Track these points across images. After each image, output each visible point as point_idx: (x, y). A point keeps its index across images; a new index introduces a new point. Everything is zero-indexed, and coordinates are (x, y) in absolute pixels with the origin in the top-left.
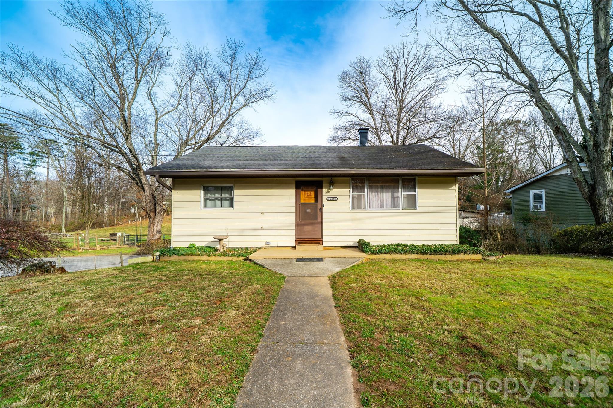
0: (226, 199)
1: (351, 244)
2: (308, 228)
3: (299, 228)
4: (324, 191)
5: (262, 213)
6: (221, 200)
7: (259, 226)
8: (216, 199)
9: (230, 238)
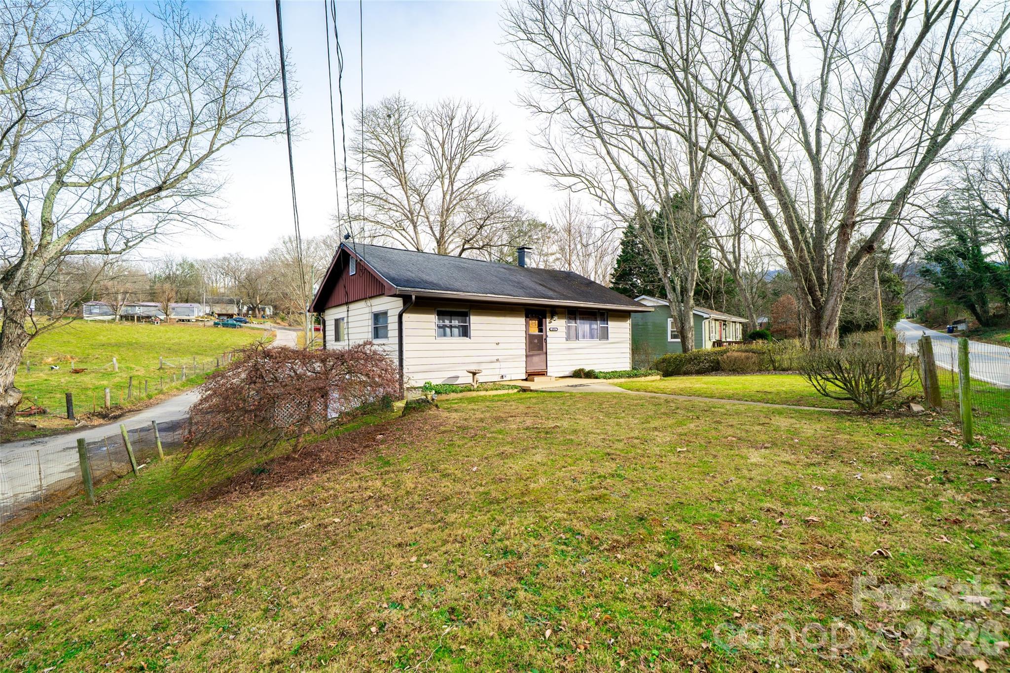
0: (455, 327)
1: (567, 374)
2: (536, 359)
3: (529, 359)
4: (548, 320)
5: (498, 344)
6: (451, 327)
7: (495, 358)
8: (446, 326)
9: (484, 372)
